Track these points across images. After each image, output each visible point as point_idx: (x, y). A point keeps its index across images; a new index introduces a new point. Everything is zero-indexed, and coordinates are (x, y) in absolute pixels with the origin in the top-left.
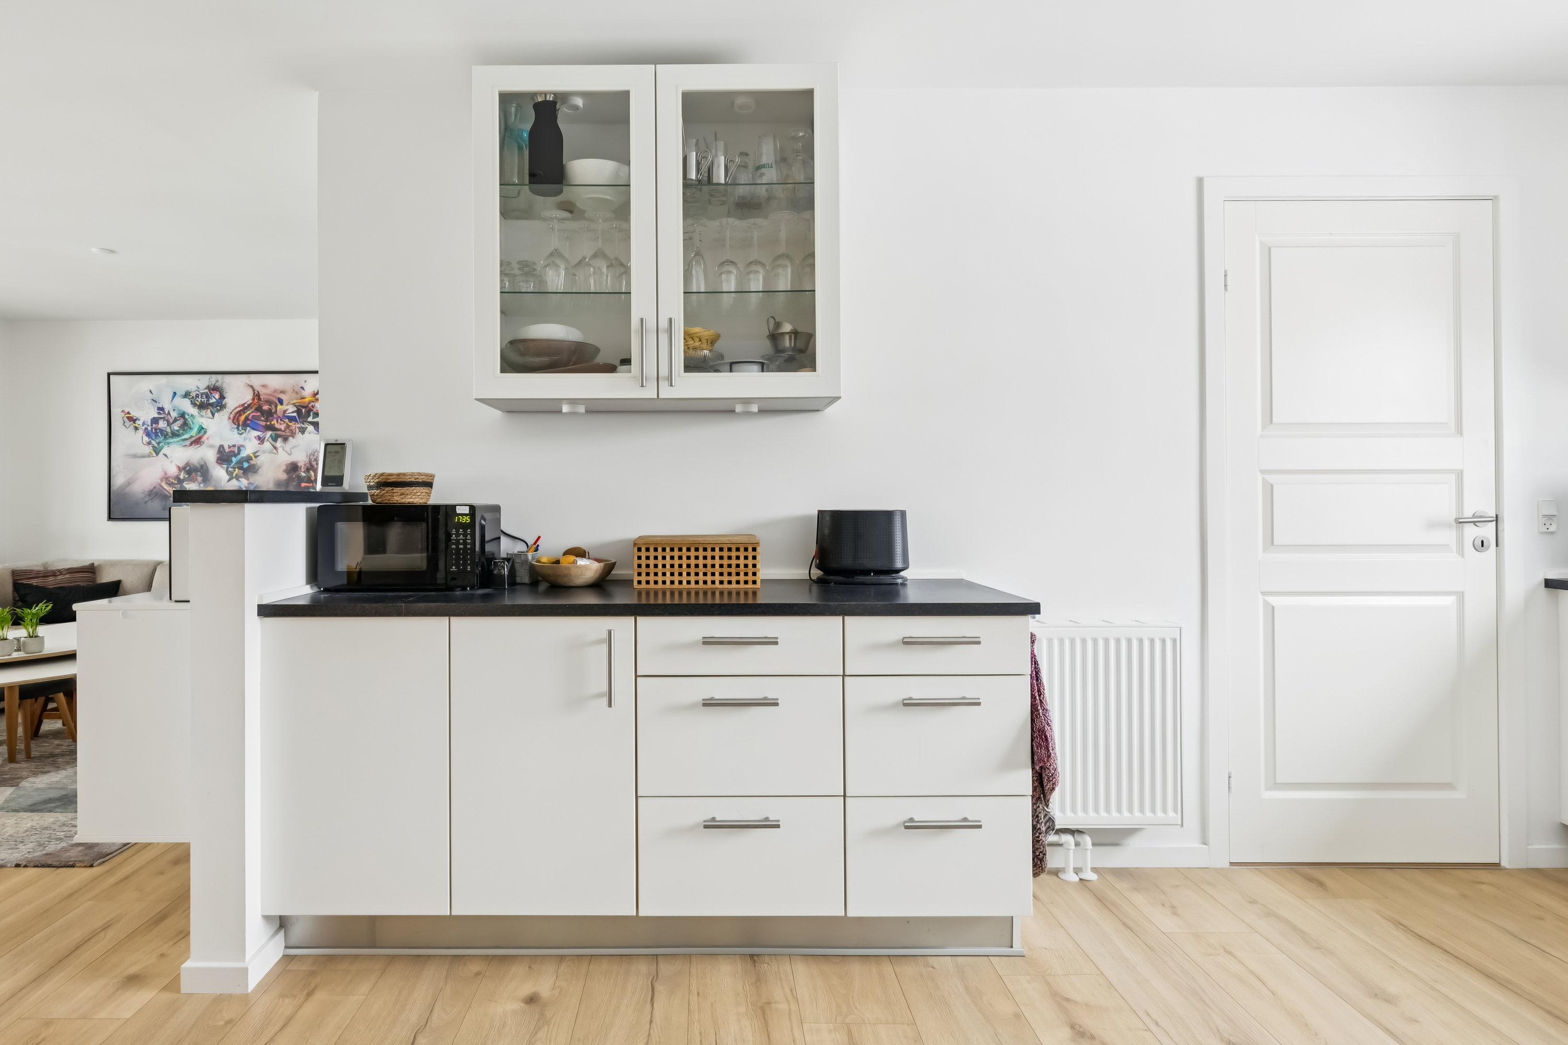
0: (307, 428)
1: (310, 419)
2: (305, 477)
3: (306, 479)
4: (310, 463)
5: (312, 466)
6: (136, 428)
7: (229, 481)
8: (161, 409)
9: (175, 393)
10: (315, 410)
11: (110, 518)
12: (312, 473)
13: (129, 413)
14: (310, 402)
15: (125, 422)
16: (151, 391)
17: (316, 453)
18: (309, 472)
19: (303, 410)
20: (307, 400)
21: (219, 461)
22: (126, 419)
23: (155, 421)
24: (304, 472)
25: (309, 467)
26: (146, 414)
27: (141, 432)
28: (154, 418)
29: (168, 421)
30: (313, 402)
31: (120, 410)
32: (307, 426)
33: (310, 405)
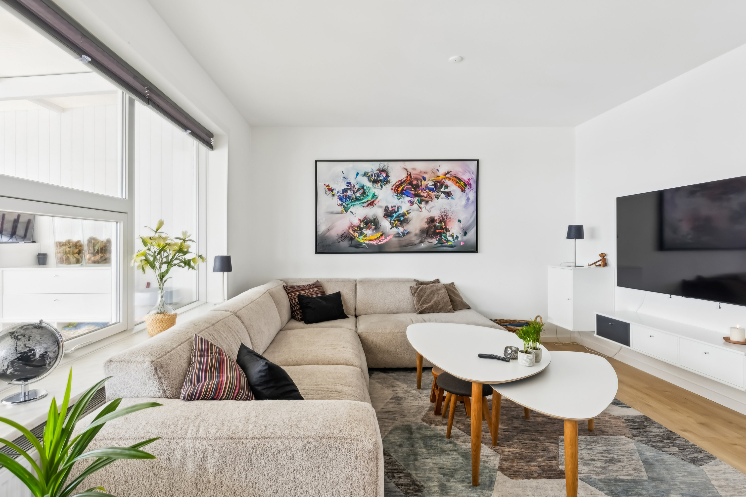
0: (440, 195)
1: (442, 190)
2: (439, 226)
3: (439, 228)
4: (442, 217)
5: (443, 219)
6: (333, 195)
7: (391, 228)
8: (349, 183)
9: (358, 174)
10: (445, 184)
11: (317, 252)
12: (443, 224)
13: (328, 186)
14: (442, 179)
15: (326, 191)
16: (342, 172)
17: (446, 211)
18: (441, 223)
19: (438, 184)
20: (440, 178)
21: (385, 216)
22: (327, 190)
23: (345, 191)
24: (438, 223)
25: (442, 220)
26: (340, 186)
27: (336, 197)
28: (344, 189)
29: (353, 191)
30: (444, 179)
31: (323, 184)
32: (440, 194)
33: (442, 181)
